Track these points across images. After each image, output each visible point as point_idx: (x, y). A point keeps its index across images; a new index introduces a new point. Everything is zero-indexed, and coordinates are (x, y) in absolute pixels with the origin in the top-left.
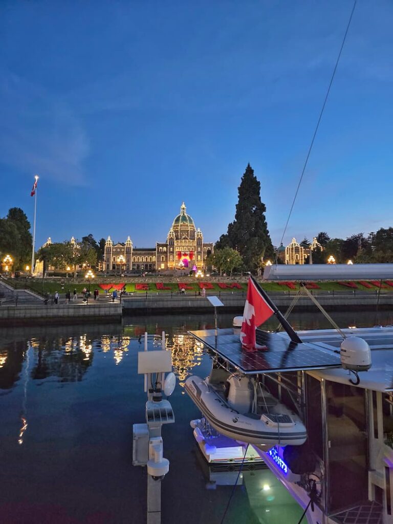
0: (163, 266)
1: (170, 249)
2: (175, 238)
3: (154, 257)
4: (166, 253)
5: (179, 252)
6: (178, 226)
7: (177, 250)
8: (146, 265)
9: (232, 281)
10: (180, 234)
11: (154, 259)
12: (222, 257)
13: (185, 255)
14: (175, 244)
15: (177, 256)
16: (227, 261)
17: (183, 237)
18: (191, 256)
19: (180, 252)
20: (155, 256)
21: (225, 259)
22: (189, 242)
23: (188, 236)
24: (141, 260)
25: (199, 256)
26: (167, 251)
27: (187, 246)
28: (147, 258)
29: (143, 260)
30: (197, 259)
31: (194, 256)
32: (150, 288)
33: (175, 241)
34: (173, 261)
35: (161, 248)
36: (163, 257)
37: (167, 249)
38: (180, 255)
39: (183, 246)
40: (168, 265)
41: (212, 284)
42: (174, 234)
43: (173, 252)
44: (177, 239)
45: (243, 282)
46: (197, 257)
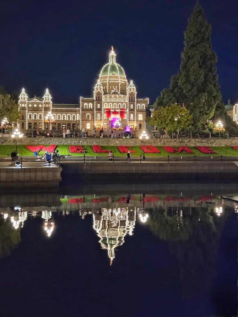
0: (88, 126)
1: (97, 106)
2: (103, 92)
3: (78, 115)
4: (91, 110)
5: (107, 109)
6: (106, 77)
7: (105, 106)
8: (69, 125)
9: (179, 145)
10: (109, 88)
11: (78, 117)
12: (168, 117)
13: (115, 113)
14: (103, 100)
15: (105, 115)
16: (174, 121)
17: (113, 91)
18: (122, 114)
19: (109, 109)
20: (80, 114)
21: (172, 118)
22: (120, 97)
23: (118, 90)
24: (62, 118)
25: (132, 115)
26: (93, 108)
27: (117, 103)
28: (69, 117)
29: (64, 118)
30: (130, 118)
31: (125, 115)
32: (86, 150)
33: (103, 96)
34: (101, 120)
35: (86, 104)
36: (88, 116)
37: (93, 105)
38: (109, 113)
39: (113, 103)
40: (95, 125)
41: (157, 147)
42: (101, 87)
43: (100, 110)
44: (105, 93)
45: (192, 145)
46: (130, 115)
